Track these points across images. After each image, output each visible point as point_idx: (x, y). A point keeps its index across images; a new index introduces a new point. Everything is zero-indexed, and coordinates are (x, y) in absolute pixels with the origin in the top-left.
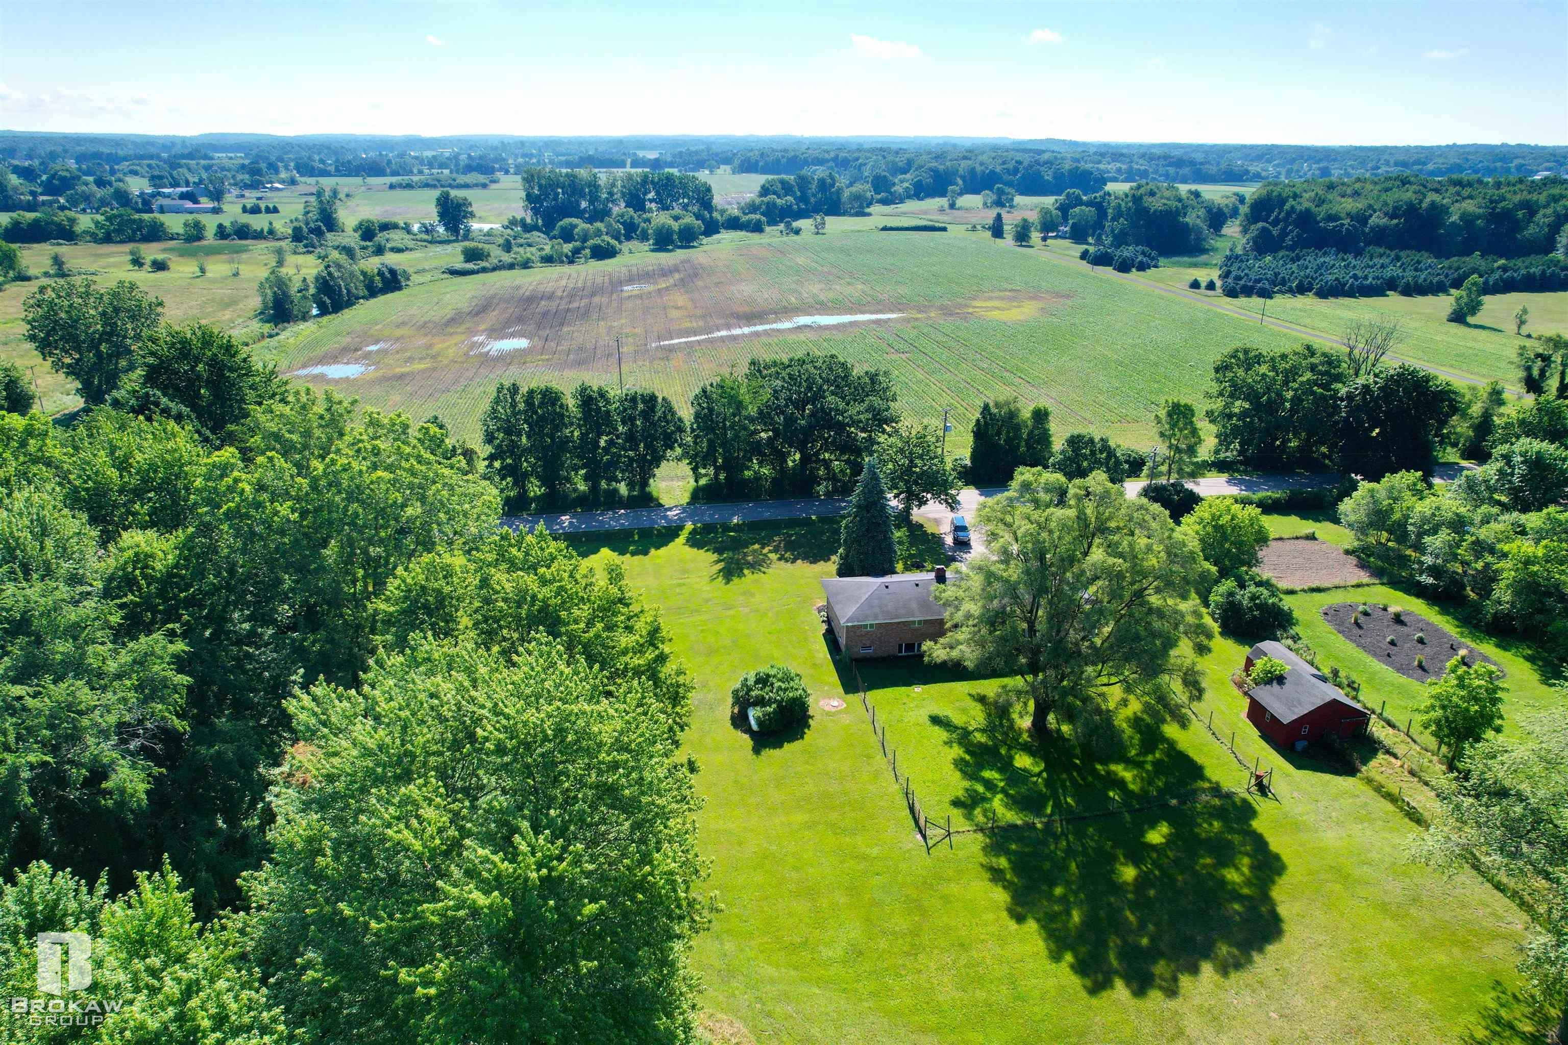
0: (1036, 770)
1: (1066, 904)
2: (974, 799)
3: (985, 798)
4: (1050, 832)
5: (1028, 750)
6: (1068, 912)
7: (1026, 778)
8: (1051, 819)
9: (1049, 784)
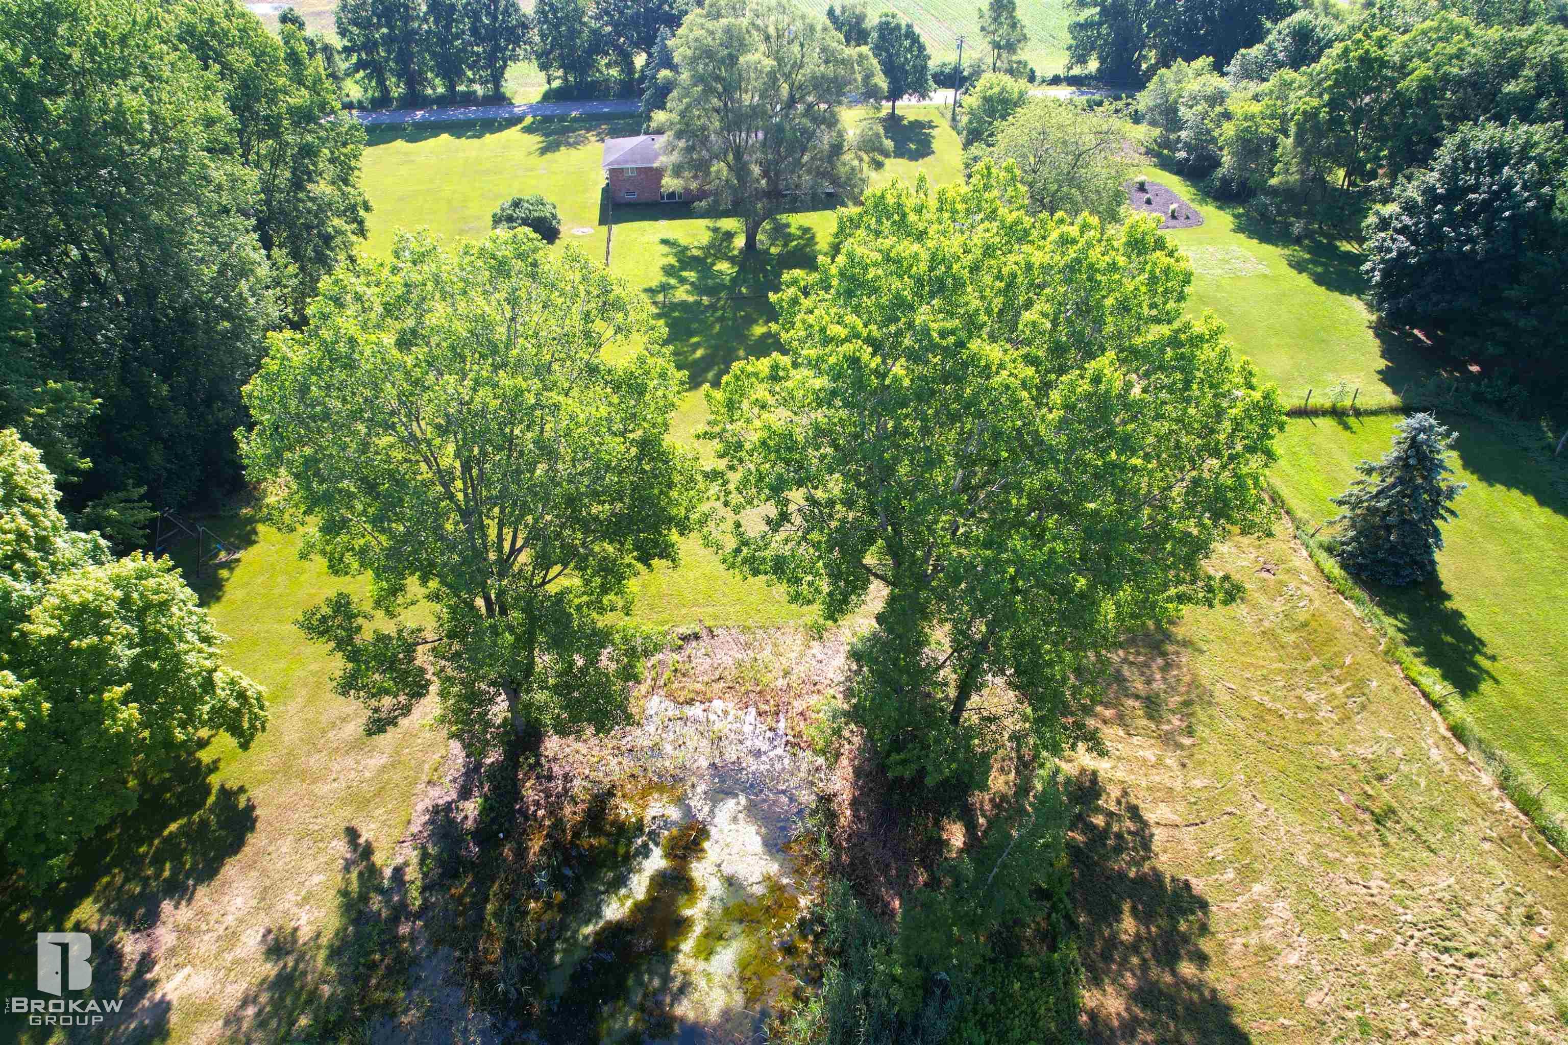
0: (730, 271)
1: (696, 346)
2: (664, 288)
3: (673, 287)
4: (713, 307)
5: (732, 260)
6: (694, 351)
7: (717, 277)
8: (719, 299)
9: (733, 280)
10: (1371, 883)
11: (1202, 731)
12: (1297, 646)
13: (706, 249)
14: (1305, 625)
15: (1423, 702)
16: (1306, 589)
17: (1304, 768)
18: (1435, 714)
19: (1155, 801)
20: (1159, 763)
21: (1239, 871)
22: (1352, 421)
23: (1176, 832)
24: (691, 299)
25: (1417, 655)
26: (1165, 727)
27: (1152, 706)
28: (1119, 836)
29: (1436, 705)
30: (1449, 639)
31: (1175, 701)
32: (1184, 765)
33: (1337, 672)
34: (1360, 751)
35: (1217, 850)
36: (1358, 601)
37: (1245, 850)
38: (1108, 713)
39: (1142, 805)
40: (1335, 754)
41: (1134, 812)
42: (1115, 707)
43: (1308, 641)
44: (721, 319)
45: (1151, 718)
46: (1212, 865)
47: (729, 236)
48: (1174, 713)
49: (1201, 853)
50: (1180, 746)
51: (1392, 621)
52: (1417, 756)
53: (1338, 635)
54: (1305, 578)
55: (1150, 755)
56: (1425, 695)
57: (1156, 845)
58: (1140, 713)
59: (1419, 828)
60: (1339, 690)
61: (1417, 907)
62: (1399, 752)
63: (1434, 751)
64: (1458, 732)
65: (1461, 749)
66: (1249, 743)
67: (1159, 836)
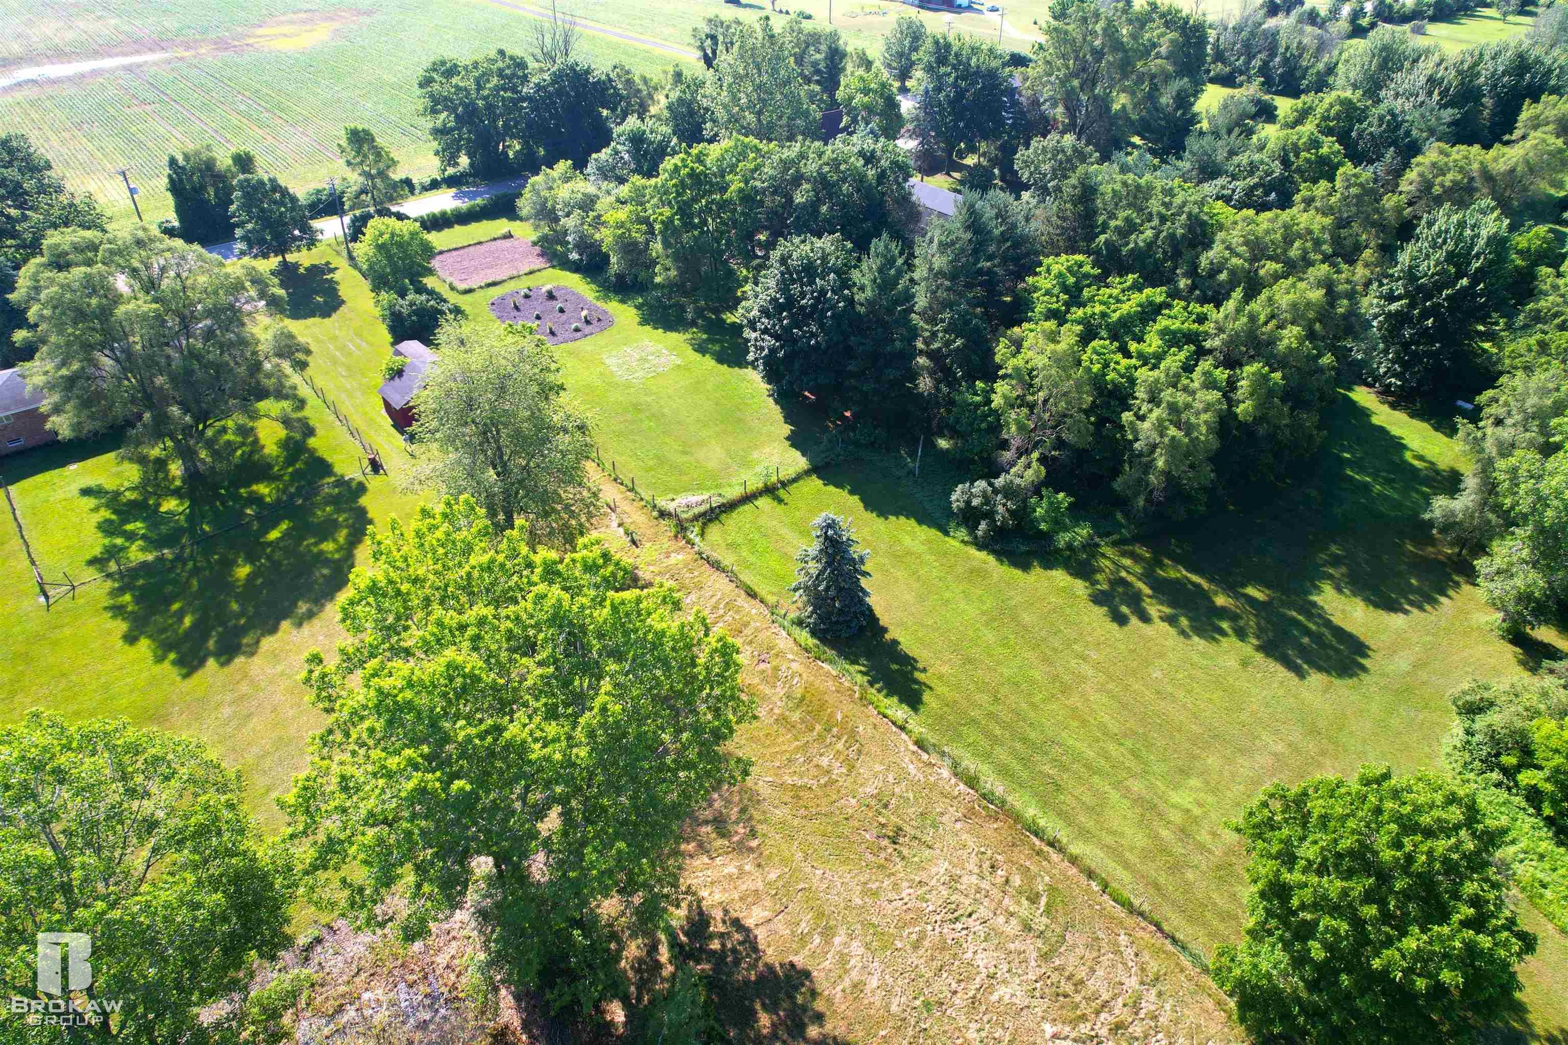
0: (181, 509)
1: (180, 615)
2: (112, 553)
3: (122, 549)
4: (178, 558)
5: (176, 493)
6: (181, 620)
7: (169, 520)
8: (183, 548)
9: (190, 518)
10: (904, 895)
11: (760, 828)
12: (803, 721)
13: (139, 487)
14: (803, 699)
15: (894, 729)
16: (795, 666)
17: (836, 824)
18: (904, 736)
19: (749, 907)
20: (742, 872)
21: (821, 934)
22: (782, 493)
23: (771, 926)
24: (150, 557)
25: (879, 691)
26: (736, 839)
27: (720, 824)
28: (734, 950)
29: (902, 728)
30: (895, 667)
31: (734, 812)
32: (759, 866)
33: (835, 730)
34: (868, 790)
35: (803, 925)
36: (831, 662)
37: (821, 915)
38: (691, 847)
39: (741, 915)
40: (853, 801)
41: (737, 923)
42: (694, 839)
43: (809, 713)
44: (196, 571)
45: (723, 836)
46: (803, 939)
47: (161, 464)
48: (737, 822)
49: (793, 932)
50: (751, 850)
51: (857, 667)
52: (903, 776)
53: (826, 697)
54: (790, 656)
55: (731, 869)
56: (894, 723)
57: (762, 945)
58: (714, 835)
59: (919, 834)
60: (840, 746)
61: (931, 897)
62: (891, 779)
63: (911, 766)
64: (921, 744)
65: (925, 756)
66: (796, 822)
67: (761, 934)
